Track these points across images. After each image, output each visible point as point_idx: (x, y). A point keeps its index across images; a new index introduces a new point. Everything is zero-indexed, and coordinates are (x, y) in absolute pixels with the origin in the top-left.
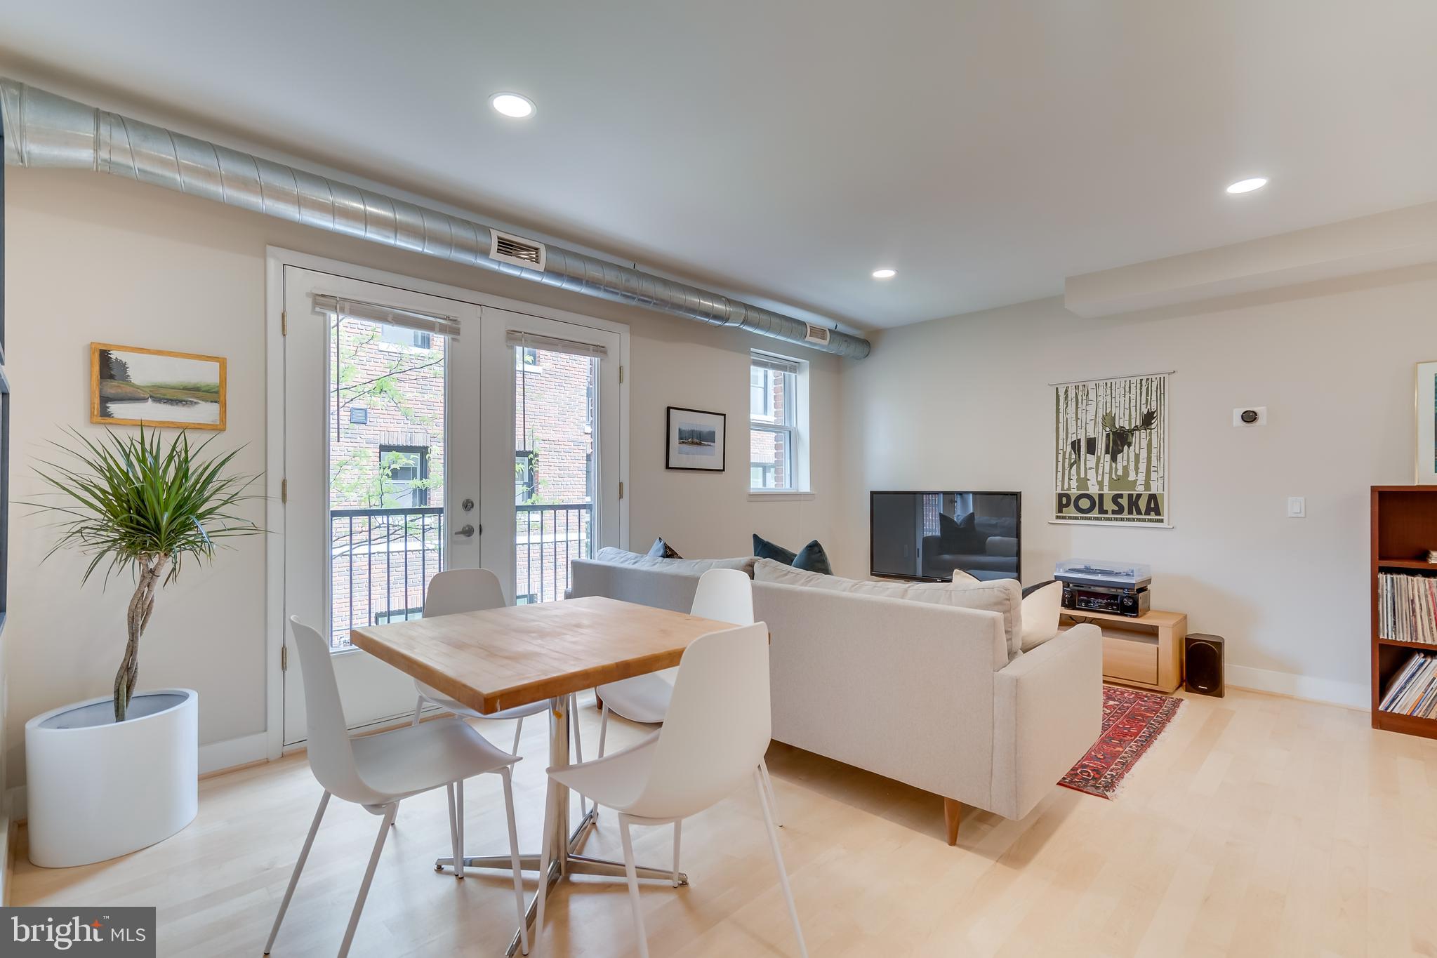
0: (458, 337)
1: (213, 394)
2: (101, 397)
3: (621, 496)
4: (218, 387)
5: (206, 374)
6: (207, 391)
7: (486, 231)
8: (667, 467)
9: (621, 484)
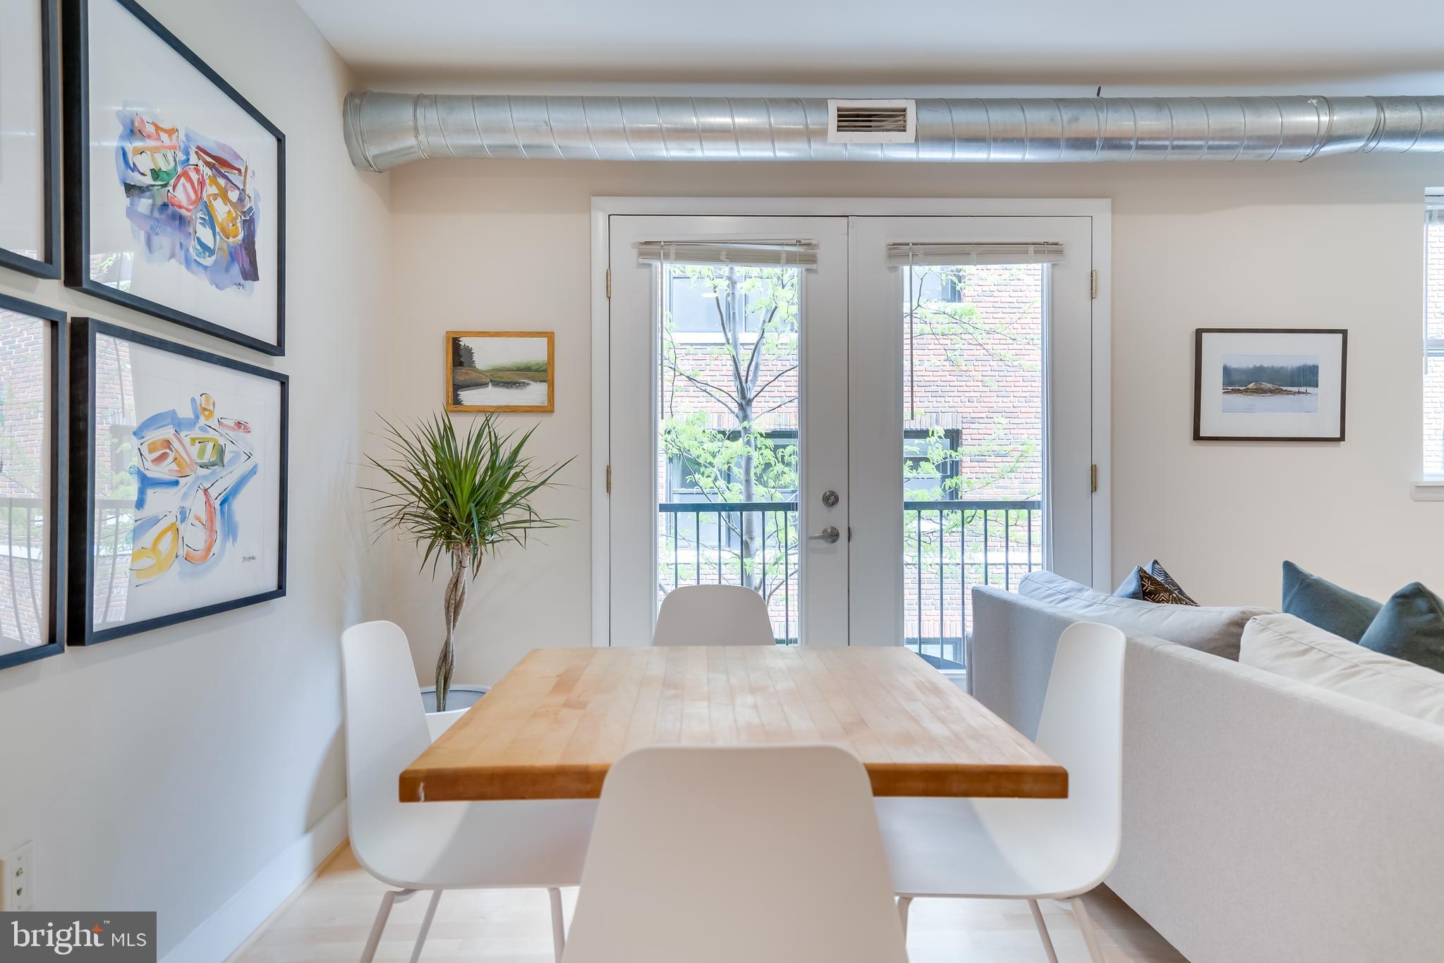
0: (814, 266)
1: (541, 373)
2: (454, 385)
3: (1094, 488)
4: (546, 364)
5: (533, 351)
6: (537, 371)
7: (821, 104)
8: (1197, 436)
9: (1094, 470)
